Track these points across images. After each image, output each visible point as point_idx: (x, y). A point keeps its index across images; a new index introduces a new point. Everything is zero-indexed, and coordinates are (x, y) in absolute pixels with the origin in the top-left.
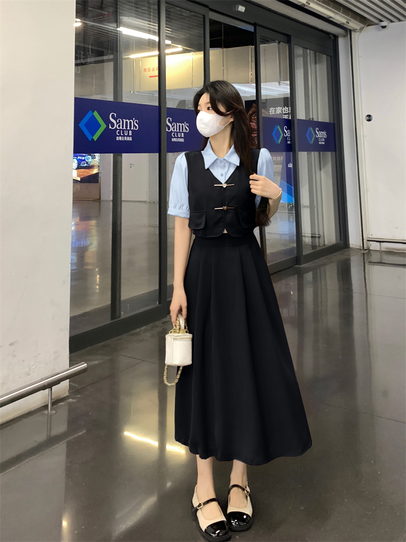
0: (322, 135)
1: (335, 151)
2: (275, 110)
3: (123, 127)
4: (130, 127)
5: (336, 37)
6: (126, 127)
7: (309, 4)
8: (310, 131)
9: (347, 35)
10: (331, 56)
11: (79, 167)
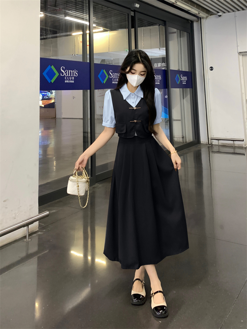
0: (184, 79)
1: (192, 88)
2: (157, 65)
3: (69, 75)
4: (73, 75)
5: (192, 22)
6: (71, 75)
7: (177, 3)
8: (178, 76)
9: (199, 20)
10: (189, 33)
11: (43, 99)
